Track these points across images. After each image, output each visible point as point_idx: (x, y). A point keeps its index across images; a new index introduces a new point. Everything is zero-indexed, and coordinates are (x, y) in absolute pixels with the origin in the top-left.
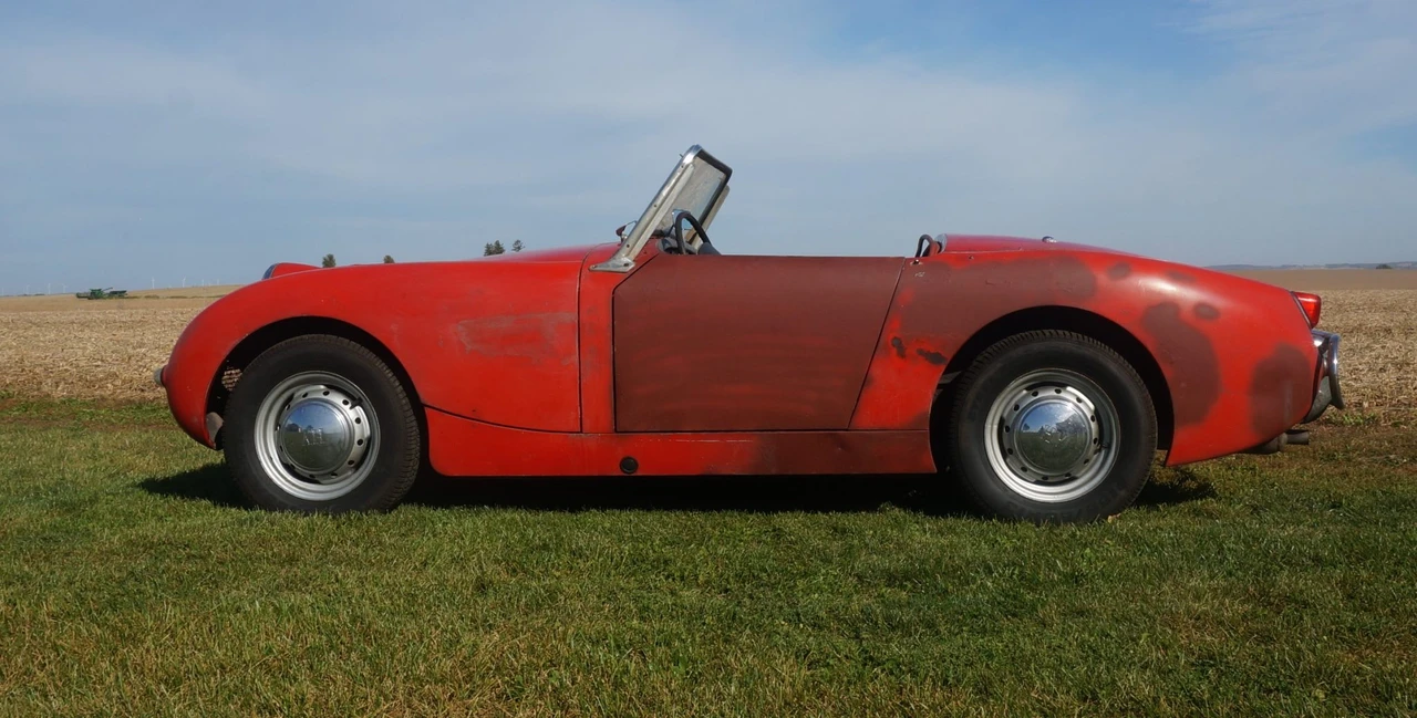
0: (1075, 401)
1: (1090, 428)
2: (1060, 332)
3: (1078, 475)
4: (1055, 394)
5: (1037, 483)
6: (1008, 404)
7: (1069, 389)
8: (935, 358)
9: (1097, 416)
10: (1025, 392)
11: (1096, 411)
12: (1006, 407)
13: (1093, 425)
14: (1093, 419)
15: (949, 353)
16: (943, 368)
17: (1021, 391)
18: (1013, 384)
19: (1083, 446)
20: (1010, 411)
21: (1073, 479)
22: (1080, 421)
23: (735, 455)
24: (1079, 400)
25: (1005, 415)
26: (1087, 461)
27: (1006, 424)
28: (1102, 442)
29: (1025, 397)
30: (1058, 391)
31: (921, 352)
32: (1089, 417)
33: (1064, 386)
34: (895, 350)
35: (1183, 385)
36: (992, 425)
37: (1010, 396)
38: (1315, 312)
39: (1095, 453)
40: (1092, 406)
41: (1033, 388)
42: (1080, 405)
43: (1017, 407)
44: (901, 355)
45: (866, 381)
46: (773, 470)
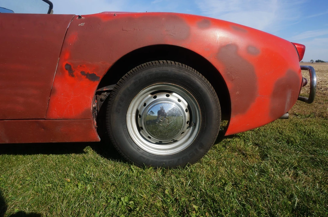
0: (177, 101)
1: (185, 116)
2: (169, 62)
3: (178, 140)
4: (166, 97)
5: (157, 143)
6: (141, 102)
7: (174, 94)
8: (92, 77)
9: (189, 109)
10: (150, 96)
11: (188, 106)
12: (140, 104)
13: (187, 114)
14: (186, 111)
15: (101, 74)
16: (97, 83)
17: (147, 95)
18: (142, 92)
19: (181, 127)
20: (142, 107)
21: (176, 141)
22: (179, 113)
24: (179, 100)
25: (139, 109)
26: (183, 133)
27: (139, 113)
28: (191, 123)
29: (150, 98)
30: (168, 96)
31: (83, 73)
32: (185, 110)
33: (171, 92)
34: (67, 72)
35: (238, 93)
36: (131, 114)
37: (141, 98)
38: (301, 51)
39: (187, 128)
40: (186, 104)
41: (154, 94)
42: (180, 103)
43: (145, 105)
44: (72, 75)
45: (52, 92)
46: (7, 142)
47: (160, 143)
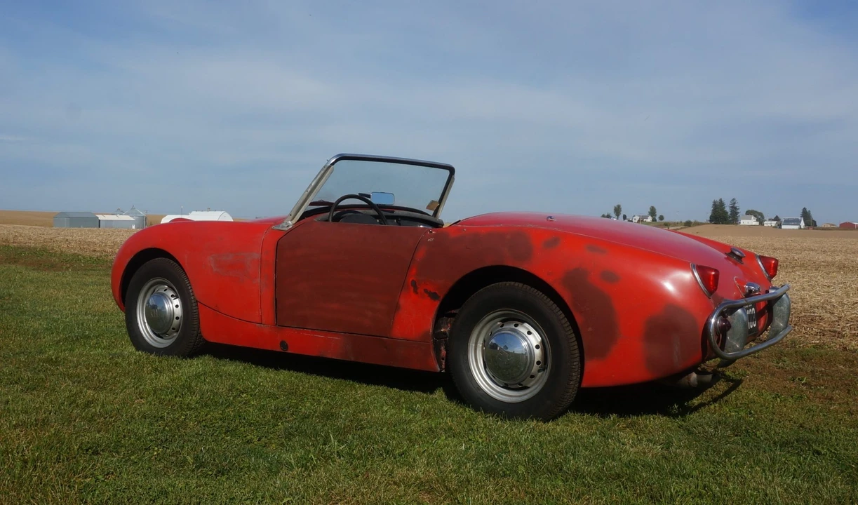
3: (529, 386)
4: (514, 327)
7: (526, 325)
8: (433, 296)
9: (542, 345)
11: (541, 342)
12: (486, 333)
13: (538, 352)
14: (537, 347)
15: (442, 294)
16: (438, 303)
17: (497, 322)
21: (526, 388)
23: (333, 346)
24: (529, 333)
26: (533, 377)
28: (543, 363)
30: (516, 325)
31: (426, 291)
32: (535, 346)
33: (523, 322)
34: (412, 289)
35: (590, 329)
36: (476, 343)
37: (488, 325)
39: (539, 371)
40: (539, 338)
41: (505, 321)
42: (531, 337)
43: (491, 334)
44: (416, 292)
45: (397, 307)
46: (352, 359)
47: (506, 387)
